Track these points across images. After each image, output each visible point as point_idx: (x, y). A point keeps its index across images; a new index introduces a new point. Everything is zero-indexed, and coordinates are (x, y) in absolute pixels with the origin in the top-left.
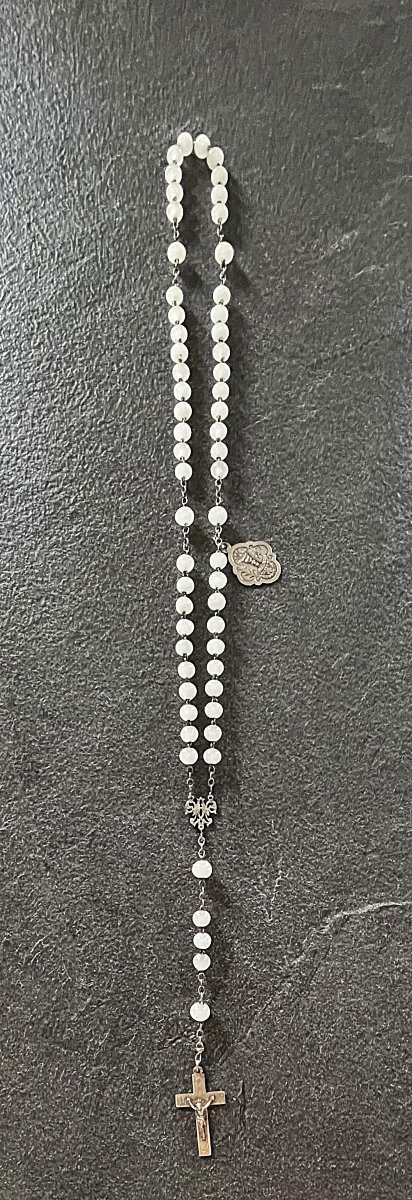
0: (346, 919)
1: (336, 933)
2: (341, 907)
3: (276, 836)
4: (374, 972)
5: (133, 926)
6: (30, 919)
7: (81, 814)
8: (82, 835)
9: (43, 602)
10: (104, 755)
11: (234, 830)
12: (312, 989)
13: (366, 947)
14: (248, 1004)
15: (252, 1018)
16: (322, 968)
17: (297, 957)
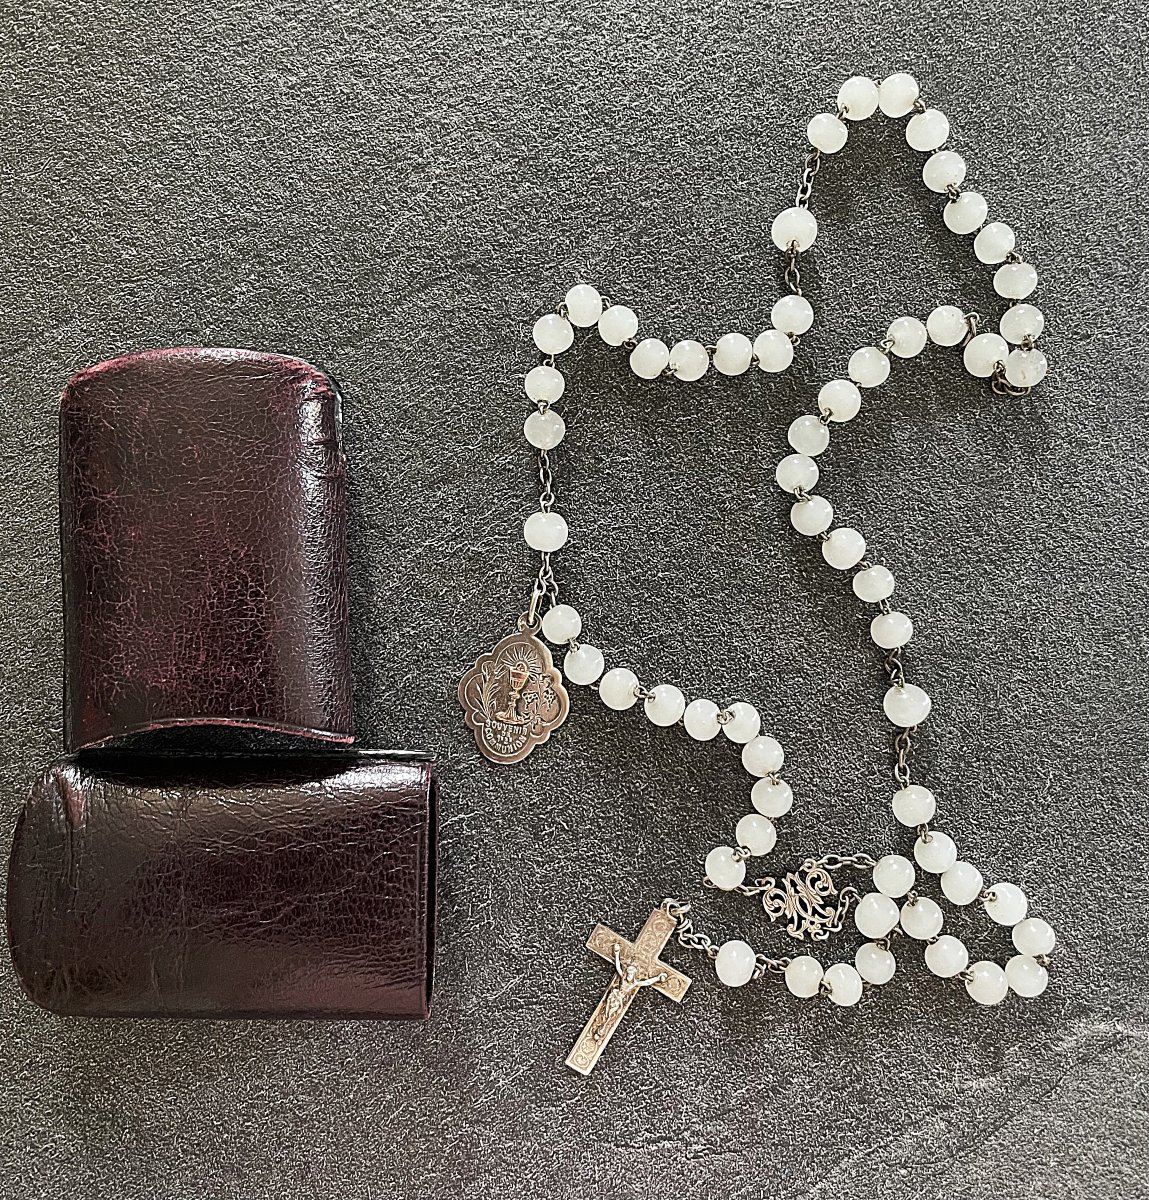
0: (1115, 1042)
1: (1084, 1061)
2: (1118, 1011)
3: (1045, 808)
4: (1126, 1169)
5: (667, 868)
6: (458, 762)
7: (655, 588)
8: (637, 632)
9: (760, 93)
10: (754, 483)
11: (962, 758)
12: (984, 1153)
13: (1130, 1112)
14: (840, 1129)
15: (836, 1162)
16: (1025, 1119)
17: (983, 1076)
